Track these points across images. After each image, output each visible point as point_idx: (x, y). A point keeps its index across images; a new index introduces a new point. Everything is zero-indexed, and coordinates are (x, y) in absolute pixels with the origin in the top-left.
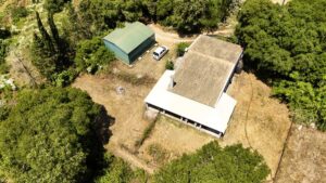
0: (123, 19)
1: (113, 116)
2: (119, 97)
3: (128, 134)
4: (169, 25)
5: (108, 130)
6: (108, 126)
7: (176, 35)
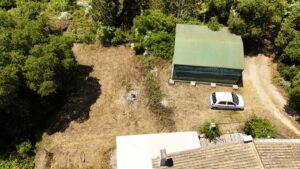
0: (224, 21)
1: (91, 114)
2: (121, 101)
3: (72, 151)
4: (288, 78)
5: (68, 122)
6: (74, 118)
7: (283, 101)
